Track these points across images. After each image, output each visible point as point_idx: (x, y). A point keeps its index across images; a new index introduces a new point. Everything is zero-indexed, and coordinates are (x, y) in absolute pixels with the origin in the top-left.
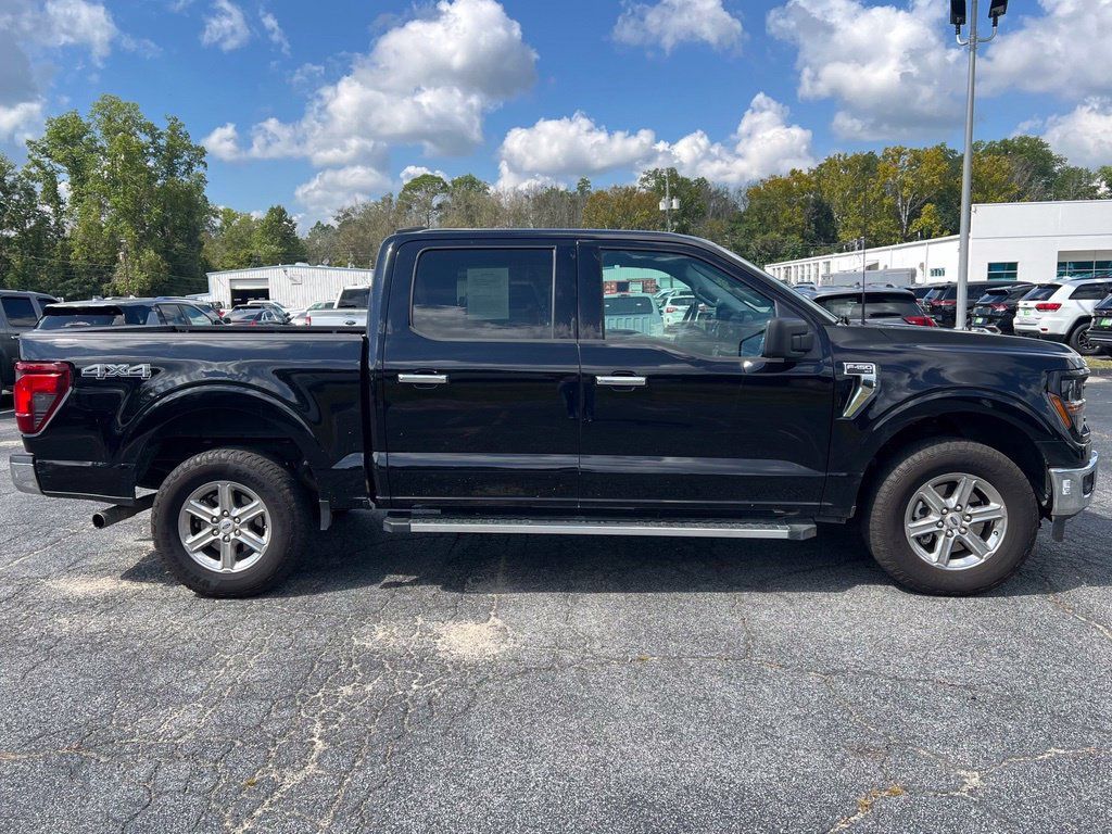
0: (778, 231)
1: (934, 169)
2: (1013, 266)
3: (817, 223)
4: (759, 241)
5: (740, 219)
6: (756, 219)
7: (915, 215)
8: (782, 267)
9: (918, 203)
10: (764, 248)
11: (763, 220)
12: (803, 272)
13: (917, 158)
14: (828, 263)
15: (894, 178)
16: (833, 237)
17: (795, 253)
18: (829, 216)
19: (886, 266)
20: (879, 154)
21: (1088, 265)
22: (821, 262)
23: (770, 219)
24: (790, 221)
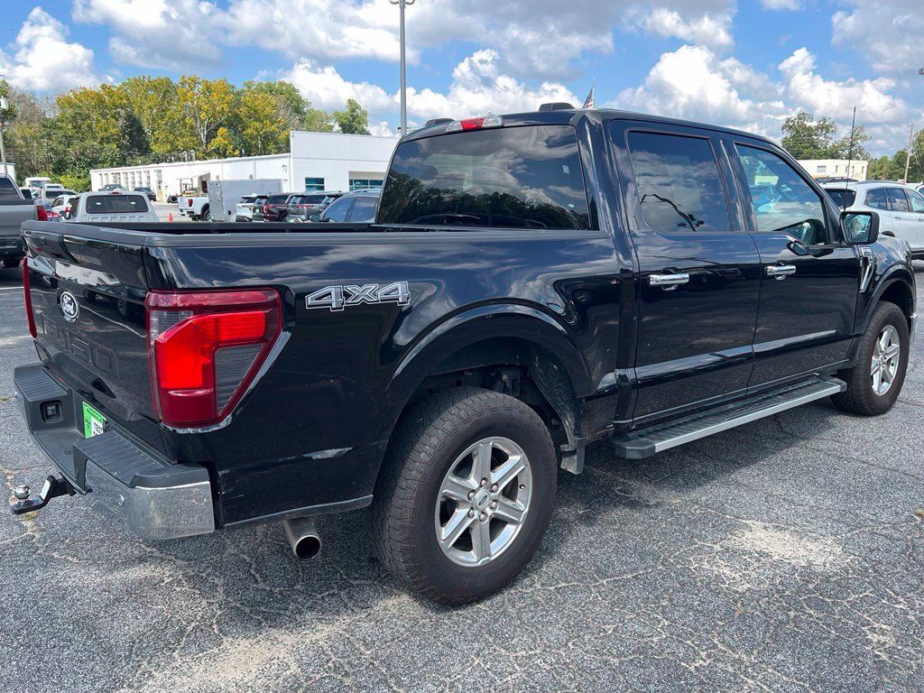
0: (95, 138)
1: (223, 99)
2: (321, 181)
3: (130, 134)
4: (77, 147)
5: (54, 126)
6: (70, 127)
7: (211, 135)
8: (109, 173)
9: (213, 127)
10: (82, 154)
11: (77, 128)
12: (140, 178)
13: (208, 90)
14: (160, 171)
15: (193, 103)
16: (146, 149)
17: (113, 160)
18: (140, 130)
19: (218, 177)
20: (176, 81)
21: (365, 182)
22: (152, 171)
23: (84, 127)
24: (106, 130)
